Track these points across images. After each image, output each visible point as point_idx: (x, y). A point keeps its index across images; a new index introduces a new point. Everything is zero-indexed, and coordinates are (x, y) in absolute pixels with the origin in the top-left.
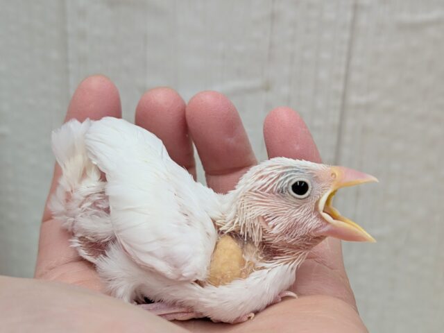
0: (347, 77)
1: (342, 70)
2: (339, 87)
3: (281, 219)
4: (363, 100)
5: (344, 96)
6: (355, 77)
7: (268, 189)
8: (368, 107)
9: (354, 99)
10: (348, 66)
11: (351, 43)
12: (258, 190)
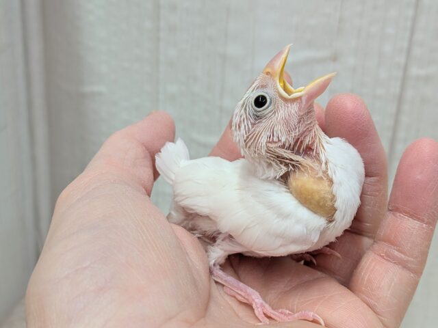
0: (409, 51)
1: (405, 44)
2: (401, 59)
3: (275, 129)
4: (422, 72)
5: (406, 68)
6: (417, 51)
7: (250, 126)
8: (427, 79)
9: (414, 71)
10: (411, 40)
11: (415, 19)
12: (248, 134)
